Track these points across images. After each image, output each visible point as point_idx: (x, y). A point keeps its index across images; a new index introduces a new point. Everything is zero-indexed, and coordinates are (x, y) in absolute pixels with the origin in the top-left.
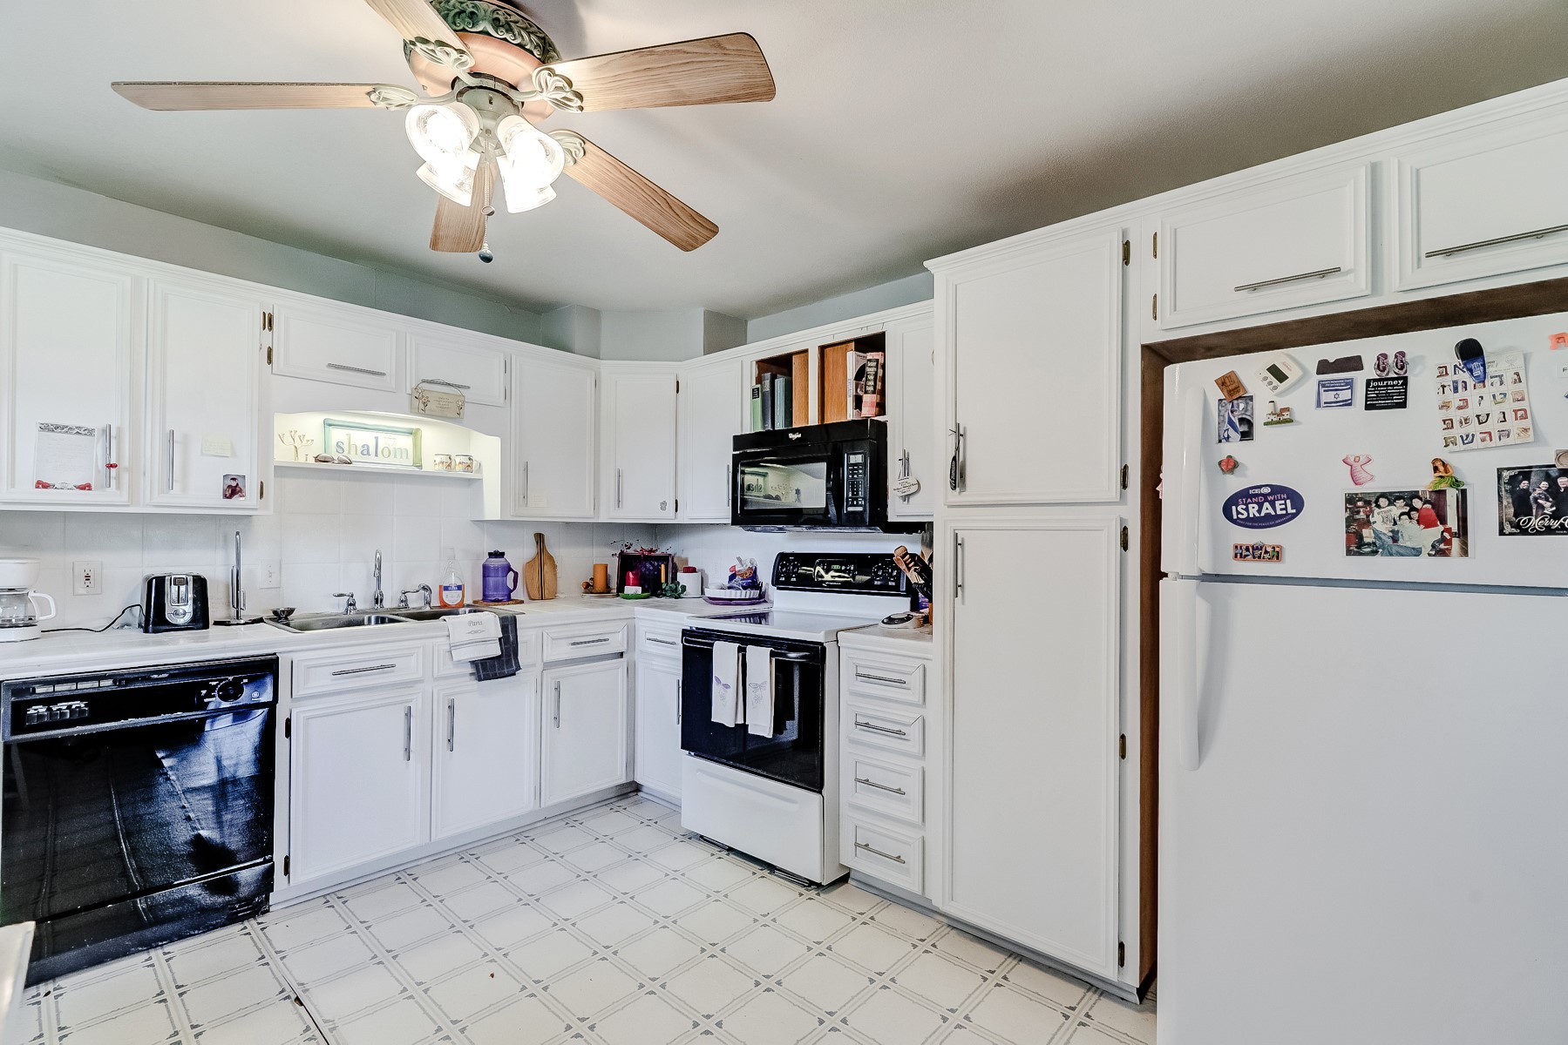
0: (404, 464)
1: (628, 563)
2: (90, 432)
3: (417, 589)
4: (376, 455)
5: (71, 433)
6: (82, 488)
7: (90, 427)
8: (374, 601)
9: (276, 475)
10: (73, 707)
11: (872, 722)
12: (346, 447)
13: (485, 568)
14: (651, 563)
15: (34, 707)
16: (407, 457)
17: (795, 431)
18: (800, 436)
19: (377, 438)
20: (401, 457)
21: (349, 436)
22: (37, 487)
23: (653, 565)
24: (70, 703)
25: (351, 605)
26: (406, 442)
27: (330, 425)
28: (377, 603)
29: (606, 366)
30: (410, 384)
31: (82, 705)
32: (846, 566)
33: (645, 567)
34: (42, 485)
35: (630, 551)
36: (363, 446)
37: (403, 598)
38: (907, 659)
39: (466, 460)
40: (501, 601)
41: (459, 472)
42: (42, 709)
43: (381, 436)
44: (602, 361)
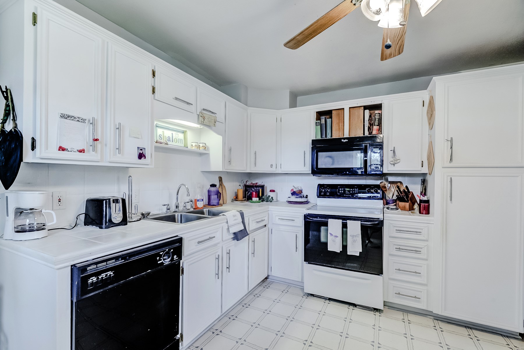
0: (181, 145)
1: (247, 188)
2: (84, 121)
3: (188, 201)
4: (173, 142)
5: (75, 121)
6: (80, 151)
7: (84, 118)
8: (176, 207)
9: (155, 151)
10: (108, 275)
11: (401, 247)
12: (162, 137)
13: (209, 191)
14: (254, 188)
15: (91, 278)
16: (182, 143)
17: (344, 139)
18: (347, 141)
19: (172, 134)
20: (181, 143)
21: (163, 132)
22: (59, 150)
23: (255, 189)
24: (107, 273)
25: (168, 209)
26: (181, 136)
27: (157, 127)
28: (177, 208)
29: (250, 110)
30: (199, 110)
31: (112, 273)
32: (353, 189)
33: (252, 190)
34: (62, 149)
35: (247, 184)
36: (168, 137)
37: (185, 205)
38: (420, 223)
39: (204, 145)
40: (215, 205)
41: (202, 150)
42: (94, 279)
43: (174, 133)
44: (249, 108)
